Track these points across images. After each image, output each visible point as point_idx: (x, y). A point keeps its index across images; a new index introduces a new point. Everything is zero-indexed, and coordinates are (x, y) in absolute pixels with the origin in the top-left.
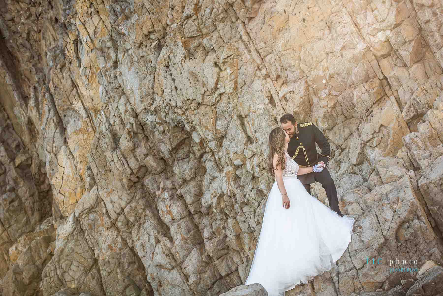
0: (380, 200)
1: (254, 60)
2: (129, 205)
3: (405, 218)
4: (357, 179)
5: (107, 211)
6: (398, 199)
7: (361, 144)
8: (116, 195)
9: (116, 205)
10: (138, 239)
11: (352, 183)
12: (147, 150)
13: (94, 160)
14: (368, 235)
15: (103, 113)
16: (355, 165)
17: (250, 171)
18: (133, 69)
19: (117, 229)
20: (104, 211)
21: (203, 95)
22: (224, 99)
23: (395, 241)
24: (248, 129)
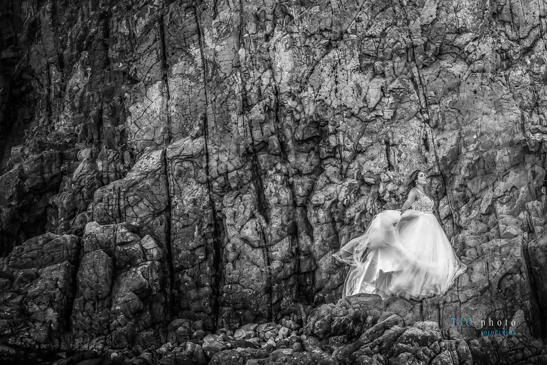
0: (494, 251)
1: (420, 102)
2: (235, 171)
3: (509, 270)
4: (482, 226)
5: (207, 167)
6: (508, 254)
7: (493, 198)
8: (226, 156)
9: (223, 166)
10: (232, 207)
11: (477, 229)
12: (275, 129)
13: (215, 113)
14: (476, 277)
15: (239, 75)
16: (483, 214)
17: (381, 193)
18: (290, 51)
19: (210, 188)
20: (204, 165)
21: (360, 109)
22: (379, 122)
23: (497, 287)
24: (392, 157)
